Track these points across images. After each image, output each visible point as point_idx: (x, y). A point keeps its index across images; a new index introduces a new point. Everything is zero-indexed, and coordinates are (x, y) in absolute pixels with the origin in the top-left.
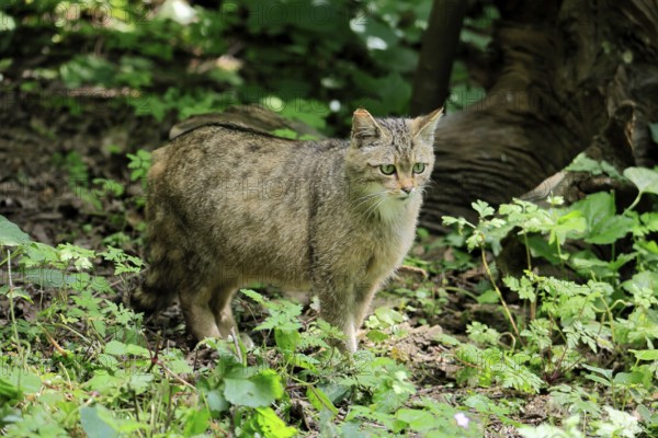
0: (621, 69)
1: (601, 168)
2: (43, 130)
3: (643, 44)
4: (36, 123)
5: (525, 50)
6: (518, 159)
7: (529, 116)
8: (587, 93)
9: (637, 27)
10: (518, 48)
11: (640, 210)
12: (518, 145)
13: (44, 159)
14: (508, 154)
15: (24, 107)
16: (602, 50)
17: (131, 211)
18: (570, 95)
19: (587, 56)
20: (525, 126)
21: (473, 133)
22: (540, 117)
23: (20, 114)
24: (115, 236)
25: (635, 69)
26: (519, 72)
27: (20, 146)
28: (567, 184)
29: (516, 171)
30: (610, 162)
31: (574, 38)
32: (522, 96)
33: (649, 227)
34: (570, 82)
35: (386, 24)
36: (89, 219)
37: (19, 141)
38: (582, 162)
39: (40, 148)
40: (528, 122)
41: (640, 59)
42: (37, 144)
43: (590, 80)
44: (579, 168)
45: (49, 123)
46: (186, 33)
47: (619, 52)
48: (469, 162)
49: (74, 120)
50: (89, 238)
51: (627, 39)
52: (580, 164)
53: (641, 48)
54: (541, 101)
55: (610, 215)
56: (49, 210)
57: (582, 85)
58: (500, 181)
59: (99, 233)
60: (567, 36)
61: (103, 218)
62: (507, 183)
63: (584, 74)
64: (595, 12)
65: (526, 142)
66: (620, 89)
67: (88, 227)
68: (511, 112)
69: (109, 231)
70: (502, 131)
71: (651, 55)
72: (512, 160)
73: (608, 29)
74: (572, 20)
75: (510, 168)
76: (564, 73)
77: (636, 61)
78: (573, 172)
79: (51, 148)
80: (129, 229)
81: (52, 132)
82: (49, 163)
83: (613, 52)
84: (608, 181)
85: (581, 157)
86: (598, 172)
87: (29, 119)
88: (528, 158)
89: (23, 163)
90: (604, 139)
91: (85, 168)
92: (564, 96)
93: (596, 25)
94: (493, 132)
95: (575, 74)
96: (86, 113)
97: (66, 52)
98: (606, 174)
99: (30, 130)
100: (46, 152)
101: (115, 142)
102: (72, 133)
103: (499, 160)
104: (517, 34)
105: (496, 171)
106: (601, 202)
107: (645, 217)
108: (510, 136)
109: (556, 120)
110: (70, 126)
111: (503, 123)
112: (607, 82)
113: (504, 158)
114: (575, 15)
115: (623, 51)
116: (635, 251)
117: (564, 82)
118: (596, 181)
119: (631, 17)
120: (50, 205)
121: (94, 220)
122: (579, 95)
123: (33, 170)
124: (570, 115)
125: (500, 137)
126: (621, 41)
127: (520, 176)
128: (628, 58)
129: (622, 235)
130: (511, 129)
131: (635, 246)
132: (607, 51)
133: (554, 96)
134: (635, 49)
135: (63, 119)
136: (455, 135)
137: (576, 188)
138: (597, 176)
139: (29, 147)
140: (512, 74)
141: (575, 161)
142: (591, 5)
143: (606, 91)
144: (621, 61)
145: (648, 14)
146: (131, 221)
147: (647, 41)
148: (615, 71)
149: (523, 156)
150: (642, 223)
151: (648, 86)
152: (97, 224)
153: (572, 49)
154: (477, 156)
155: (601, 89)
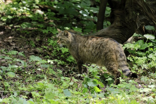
0: (138, 16)
1: (139, 35)
2: (23, 37)
3: (141, 11)
4: (21, 36)
5: (119, 15)
6: (119, 35)
7: (121, 27)
8: (131, 21)
9: (139, 8)
10: (117, 14)
11: (148, 42)
12: (119, 32)
13: (25, 43)
14: (117, 34)
15: (18, 33)
16: (133, 13)
17: (48, 51)
18: (128, 22)
19: (131, 15)
20: (120, 29)
21: (111, 31)
22: (123, 27)
23: (18, 35)
24: (46, 56)
25: (140, 16)
26: (118, 19)
27: (20, 41)
28: (133, 39)
29: (119, 37)
30: (140, 34)
31: (128, 11)
32: (119, 23)
33: (150, 45)
34: (128, 20)
35: (86, 11)
36: (40, 53)
37: (19, 40)
38: (135, 34)
39: (24, 41)
40: (120, 28)
41: (140, 14)
42: (23, 40)
43: (132, 19)
44: (135, 36)
45: (23, 36)
46: (42, 16)
47: (136, 13)
48: (111, 36)
49: (28, 35)
50: (41, 57)
51: (138, 11)
52: (135, 35)
53: (141, 12)
54: (123, 24)
55: (143, 44)
56: (31, 52)
57: (130, 20)
58: (116, 39)
59: (43, 56)
60: (127, 11)
61: (43, 53)
62: (118, 39)
63: (130, 18)
64: (132, 6)
65: (120, 31)
66: (138, 20)
67: (40, 55)
68: (117, 26)
69: (45, 56)
70: (116, 30)
71: (142, 13)
72: (118, 35)
73: (134, 9)
74: (127, 8)
75: (118, 36)
76: (127, 18)
77: (140, 15)
78: (134, 37)
79: (26, 41)
80: (48, 55)
81: (24, 37)
82: (26, 43)
83: (135, 13)
84: (140, 38)
85: (135, 33)
86: (138, 36)
87: (19, 35)
88: (121, 34)
89: (22, 44)
90: (139, 30)
91: (34, 44)
92: (127, 22)
93: (132, 9)
94: (114, 30)
95: (129, 18)
96: (30, 33)
97: (21, 22)
98: (140, 36)
99: (20, 37)
100: (25, 41)
101: (38, 38)
102: (29, 37)
103: (116, 35)
104: (117, 11)
105: (116, 37)
106: (141, 41)
107: (149, 44)
108: (117, 31)
109: (126, 27)
110: (27, 36)
111: (116, 28)
112: (135, 19)
113: (117, 35)
114: (128, 7)
115: (137, 13)
116: (149, 50)
117: (127, 20)
118: (138, 38)
119: (138, 7)
120: (30, 52)
121: (41, 54)
122: (130, 22)
123: (24, 45)
124: (128, 25)
125: (116, 31)
126: (137, 11)
127: (120, 38)
128: (138, 14)
129: (146, 47)
130: (118, 29)
131: (149, 49)
132: (134, 13)
133: (125, 22)
134: (140, 13)
135: (26, 35)
136: (108, 31)
137: (135, 39)
138: (138, 37)
139: (21, 41)
140: (117, 19)
141: (134, 34)
142: (131, 5)
143: (135, 21)
144: (137, 15)
145: (141, 6)
146: (48, 53)
147: (142, 11)
148: (137, 17)
149: (120, 34)
150: (148, 45)
151: (143, 19)
152: (42, 55)
153: (128, 13)
154: (112, 35)
155: (134, 20)
